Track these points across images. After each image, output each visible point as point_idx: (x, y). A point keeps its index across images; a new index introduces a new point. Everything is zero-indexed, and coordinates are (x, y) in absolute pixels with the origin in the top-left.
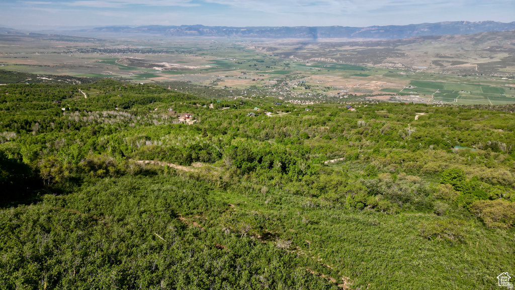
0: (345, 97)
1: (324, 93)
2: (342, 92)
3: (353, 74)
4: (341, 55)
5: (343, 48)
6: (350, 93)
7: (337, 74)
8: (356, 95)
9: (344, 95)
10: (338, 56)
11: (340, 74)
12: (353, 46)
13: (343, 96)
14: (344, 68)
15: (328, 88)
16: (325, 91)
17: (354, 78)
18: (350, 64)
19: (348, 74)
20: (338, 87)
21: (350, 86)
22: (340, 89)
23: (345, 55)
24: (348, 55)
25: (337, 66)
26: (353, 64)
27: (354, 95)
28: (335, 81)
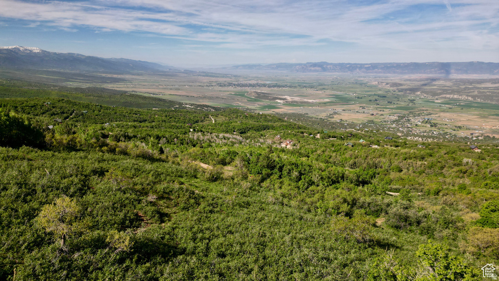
0: (480, 138)
1: (454, 133)
2: (477, 133)
3: (493, 113)
4: (479, 92)
5: (483, 86)
6: (486, 135)
7: (473, 113)
8: (494, 137)
9: (479, 136)
10: (476, 93)
11: (476, 113)
12: (496, 83)
13: (477, 137)
14: (482, 106)
15: (460, 127)
16: (454, 130)
17: (494, 119)
18: (491, 103)
19: (486, 113)
20: (472, 127)
21: (488, 127)
22: (475, 129)
23: (484, 92)
24: (488, 93)
25: (473, 105)
26: (494, 103)
27: (491, 136)
28: (468, 120)
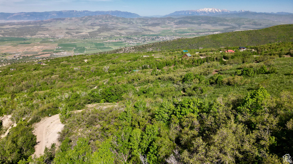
0: (21, 58)
1: (4, 58)
2: (17, 56)
3: (19, 43)
4: (5, 31)
5: (5, 27)
6: (23, 55)
7: (7, 44)
8: (27, 56)
9: (19, 57)
10: (3, 32)
11: (9, 44)
12: (11, 25)
13: (19, 58)
14: (11, 40)
15: (5, 54)
16: (3, 56)
17: (21, 46)
18: (14, 37)
19: (15, 43)
20: (12, 52)
21: (21, 51)
22: (14, 54)
23: (7, 31)
24: (10, 32)
25: (5, 39)
26: (16, 37)
27: (26, 56)
28: (7, 49)
